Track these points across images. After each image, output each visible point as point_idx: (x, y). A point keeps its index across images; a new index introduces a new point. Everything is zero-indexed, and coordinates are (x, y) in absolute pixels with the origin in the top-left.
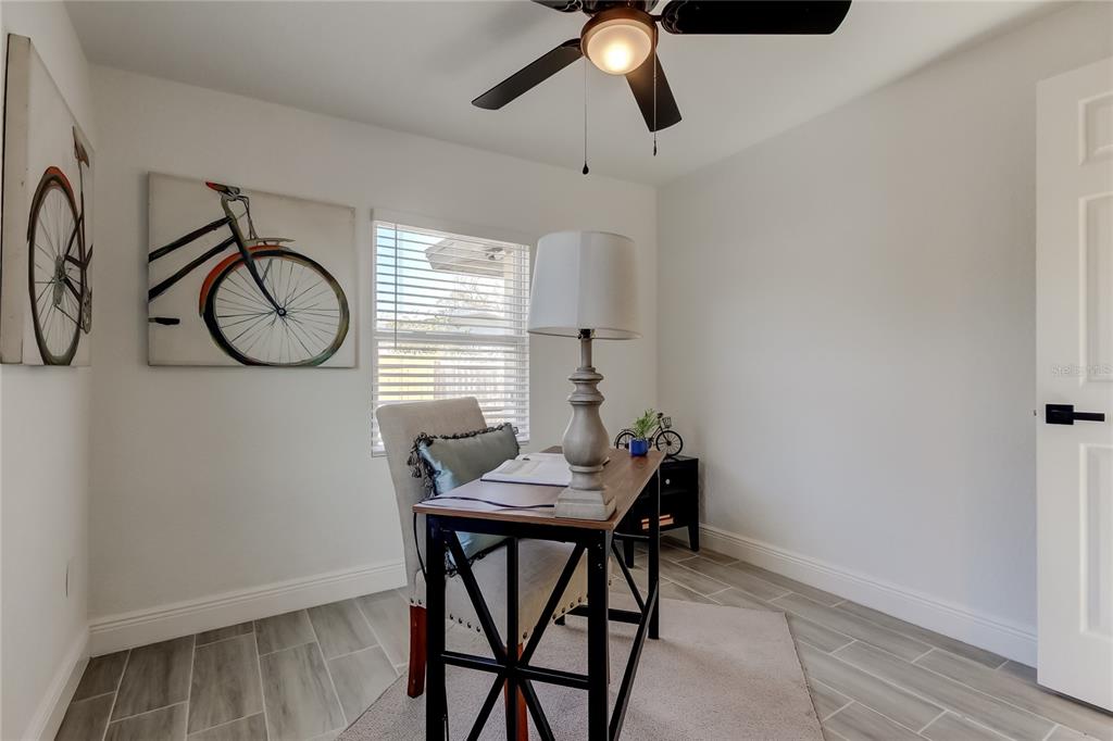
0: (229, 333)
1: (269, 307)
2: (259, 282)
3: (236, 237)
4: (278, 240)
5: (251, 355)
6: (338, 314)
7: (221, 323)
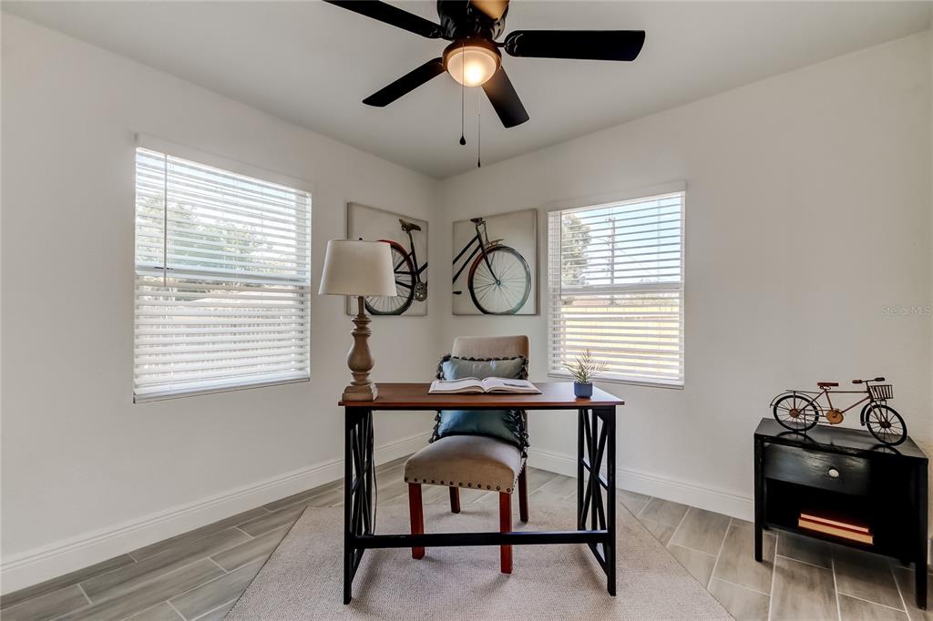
0: (478, 297)
1: (493, 281)
2: (489, 267)
3: (481, 245)
4: (497, 241)
5: (486, 308)
6: (525, 280)
7: (475, 291)
